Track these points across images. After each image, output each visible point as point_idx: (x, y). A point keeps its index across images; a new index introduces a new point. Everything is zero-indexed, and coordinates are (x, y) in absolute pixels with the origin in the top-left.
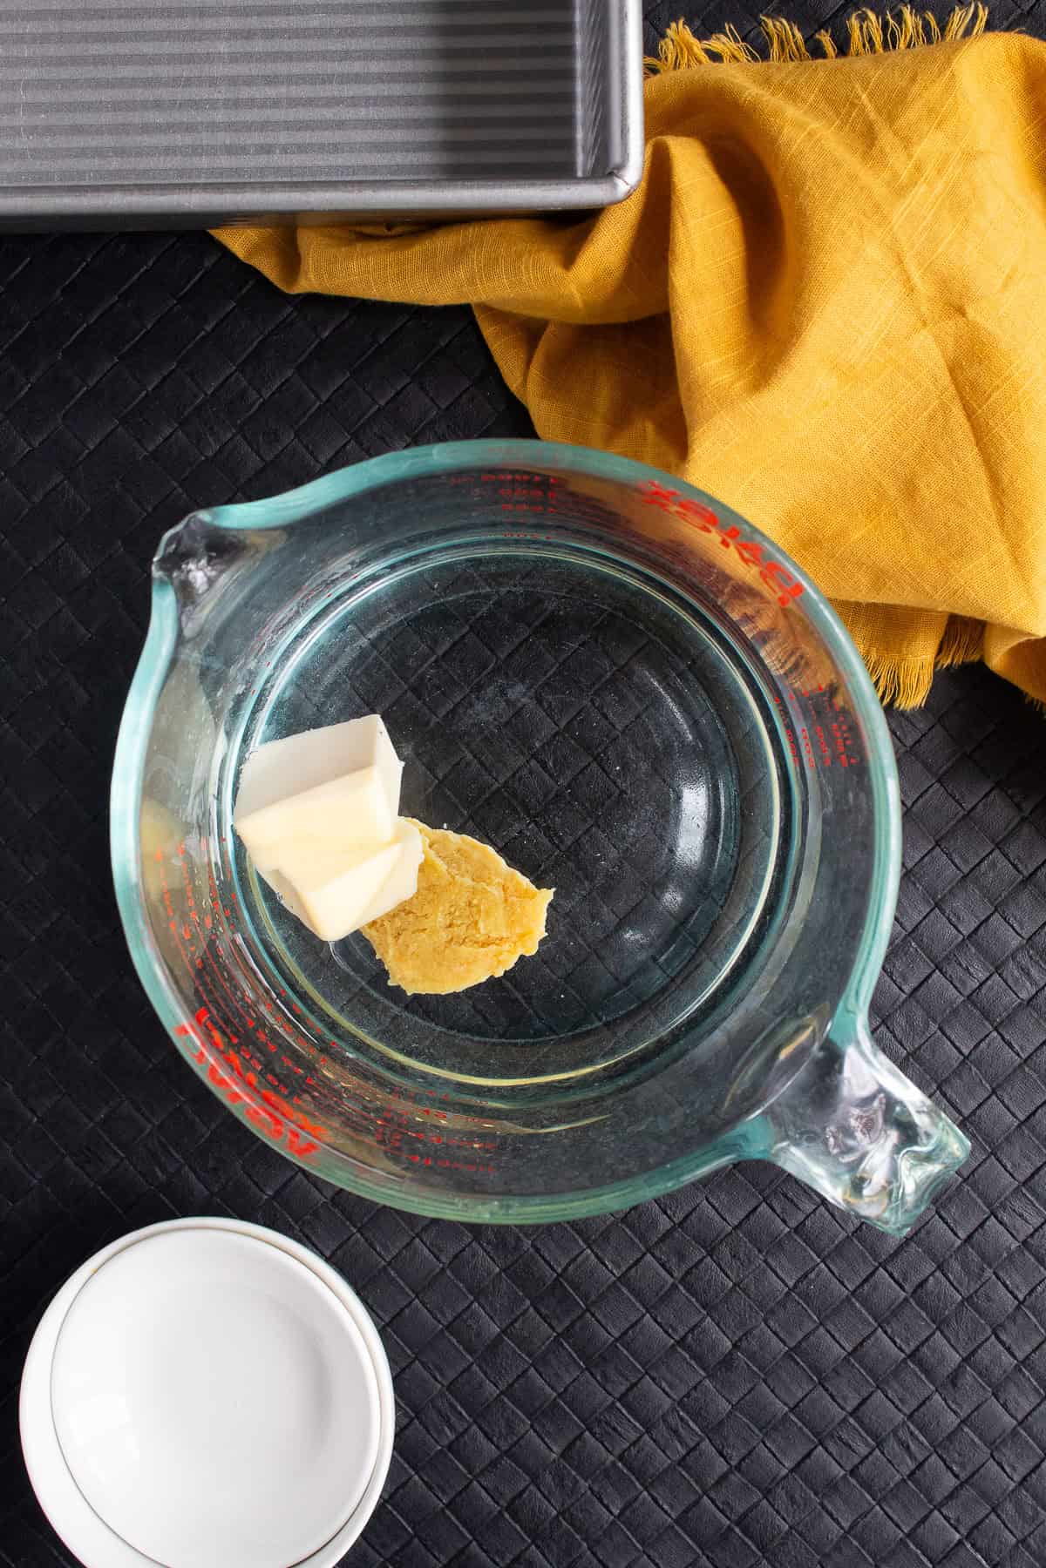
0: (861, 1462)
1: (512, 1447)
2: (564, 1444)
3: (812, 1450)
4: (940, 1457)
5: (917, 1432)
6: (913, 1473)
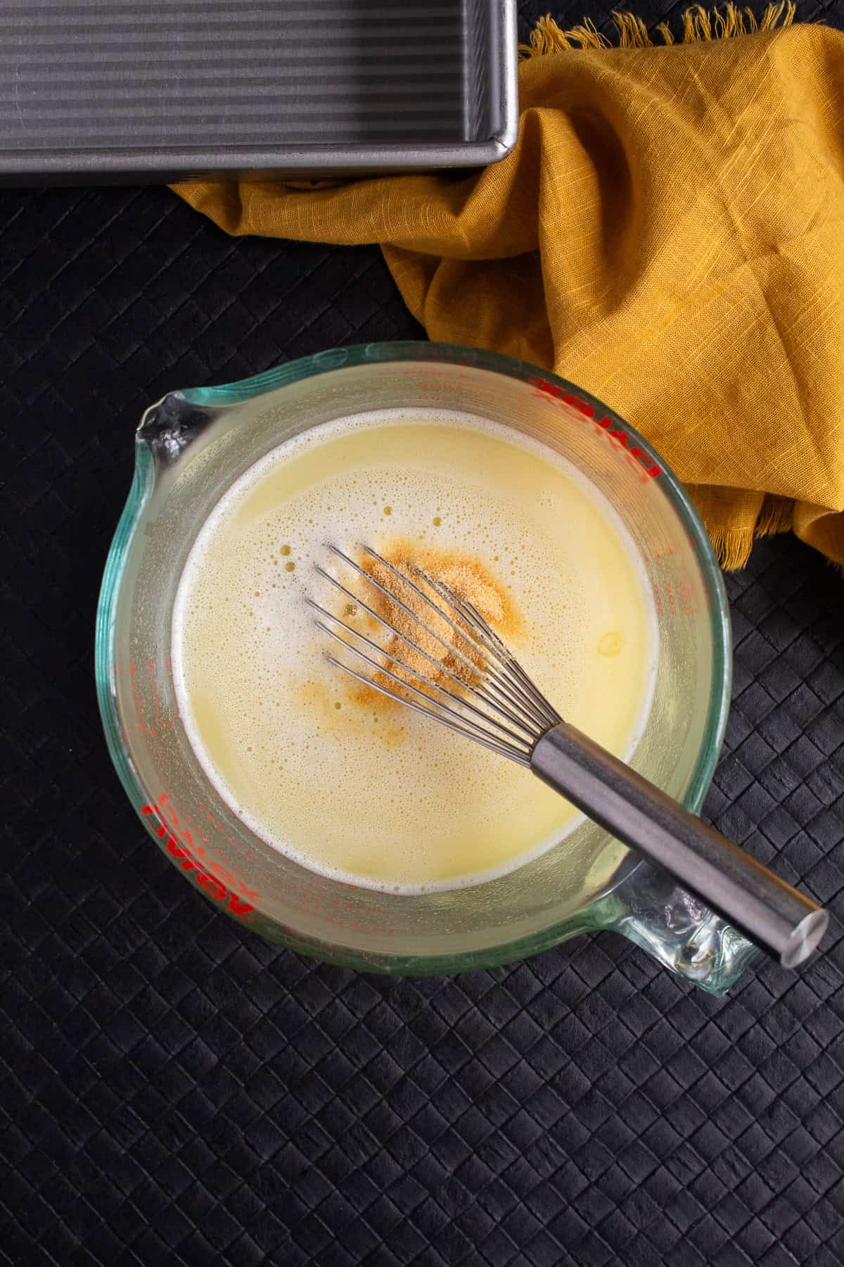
0: (696, 1178)
1: (414, 1167)
2: (456, 1164)
3: (657, 1169)
4: (760, 1175)
5: (741, 1155)
6: (737, 1187)
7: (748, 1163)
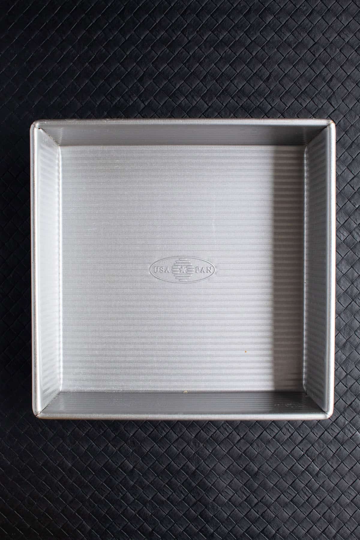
0: (276, 434)
1: (181, 435)
2: (195, 434)
3: (263, 432)
4: (297, 432)
5: (291, 426)
6: (290, 437)
7: (293, 428)
